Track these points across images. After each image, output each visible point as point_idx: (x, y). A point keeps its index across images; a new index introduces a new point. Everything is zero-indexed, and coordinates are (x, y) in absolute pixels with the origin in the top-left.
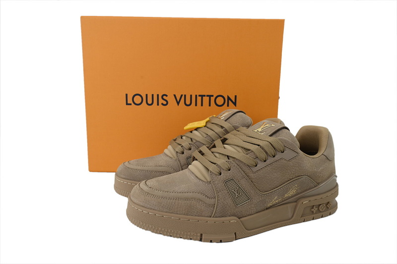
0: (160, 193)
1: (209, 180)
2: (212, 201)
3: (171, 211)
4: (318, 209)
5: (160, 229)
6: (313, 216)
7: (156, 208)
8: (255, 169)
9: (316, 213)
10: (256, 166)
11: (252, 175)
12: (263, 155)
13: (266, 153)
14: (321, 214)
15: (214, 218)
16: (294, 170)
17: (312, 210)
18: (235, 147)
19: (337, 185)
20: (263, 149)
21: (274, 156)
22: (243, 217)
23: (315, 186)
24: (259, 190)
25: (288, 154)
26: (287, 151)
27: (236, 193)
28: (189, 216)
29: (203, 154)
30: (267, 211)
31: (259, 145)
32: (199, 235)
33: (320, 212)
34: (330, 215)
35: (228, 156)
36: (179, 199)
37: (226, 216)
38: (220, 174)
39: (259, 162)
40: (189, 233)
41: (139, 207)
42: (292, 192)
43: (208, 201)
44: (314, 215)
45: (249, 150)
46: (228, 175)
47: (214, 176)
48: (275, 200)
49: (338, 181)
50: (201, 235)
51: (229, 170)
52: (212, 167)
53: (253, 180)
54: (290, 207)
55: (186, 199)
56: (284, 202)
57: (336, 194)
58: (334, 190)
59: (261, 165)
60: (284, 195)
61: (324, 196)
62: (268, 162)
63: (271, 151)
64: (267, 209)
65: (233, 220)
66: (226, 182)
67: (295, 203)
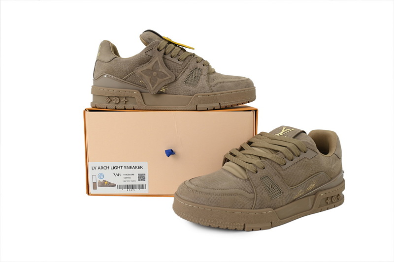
0: (207, 191)
1: (246, 178)
2: (252, 195)
3: (218, 205)
4: (331, 200)
5: (209, 221)
6: (327, 206)
7: (205, 203)
8: (284, 167)
9: (330, 204)
10: (285, 164)
11: (282, 172)
12: (291, 155)
13: (293, 153)
14: (333, 205)
15: (255, 210)
16: (314, 167)
17: (327, 201)
18: (263, 149)
19: (344, 181)
20: (290, 149)
21: (299, 156)
22: (276, 208)
23: (330, 181)
24: (288, 184)
25: (310, 154)
26: (309, 152)
27: (270, 187)
28: (233, 209)
29: (235, 156)
30: (294, 202)
31: (286, 147)
32: (243, 224)
33: (333, 203)
34: (340, 205)
35: (259, 157)
36: (224, 194)
37: (263, 208)
38: (257, 172)
39: (287, 161)
40: (234, 224)
41: (190, 203)
42: (312, 186)
43: (248, 195)
44: (329, 206)
45: (278, 151)
46: (263, 172)
47: (252, 174)
48: (300, 193)
49: (344, 177)
50: (245, 224)
51: (264, 169)
52: (248, 167)
53: (283, 177)
54: (310, 199)
55: (230, 194)
56: (306, 195)
57: (343, 188)
58: (342, 184)
59: (289, 163)
60: (306, 189)
61: (335, 189)
62: (294, 161)
63: (296, 151)
64: (293, 201)
65: (270, 211)
66: (262, 178)
67: (314, 196)
